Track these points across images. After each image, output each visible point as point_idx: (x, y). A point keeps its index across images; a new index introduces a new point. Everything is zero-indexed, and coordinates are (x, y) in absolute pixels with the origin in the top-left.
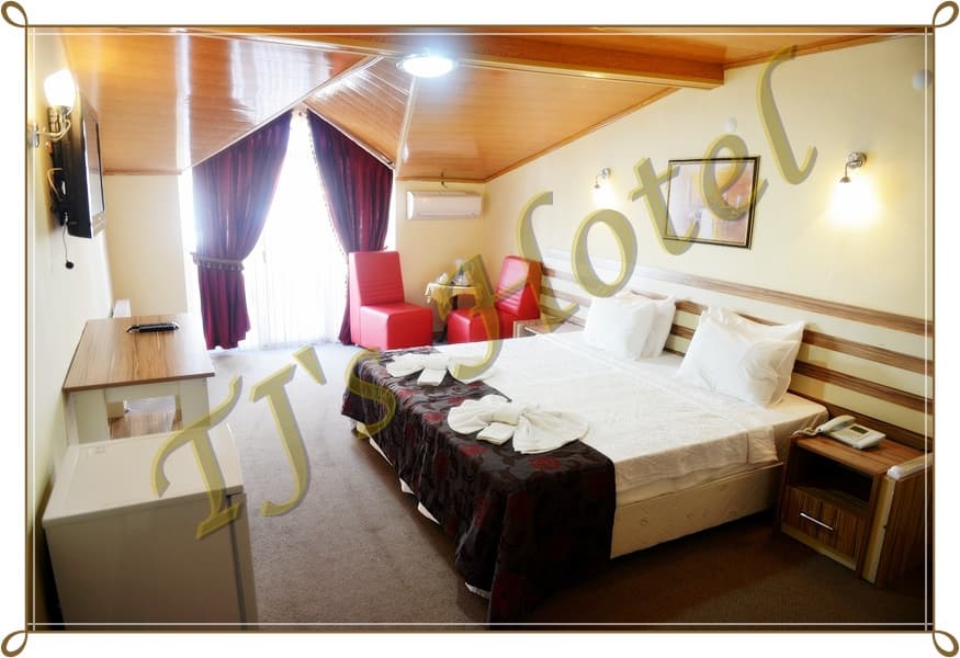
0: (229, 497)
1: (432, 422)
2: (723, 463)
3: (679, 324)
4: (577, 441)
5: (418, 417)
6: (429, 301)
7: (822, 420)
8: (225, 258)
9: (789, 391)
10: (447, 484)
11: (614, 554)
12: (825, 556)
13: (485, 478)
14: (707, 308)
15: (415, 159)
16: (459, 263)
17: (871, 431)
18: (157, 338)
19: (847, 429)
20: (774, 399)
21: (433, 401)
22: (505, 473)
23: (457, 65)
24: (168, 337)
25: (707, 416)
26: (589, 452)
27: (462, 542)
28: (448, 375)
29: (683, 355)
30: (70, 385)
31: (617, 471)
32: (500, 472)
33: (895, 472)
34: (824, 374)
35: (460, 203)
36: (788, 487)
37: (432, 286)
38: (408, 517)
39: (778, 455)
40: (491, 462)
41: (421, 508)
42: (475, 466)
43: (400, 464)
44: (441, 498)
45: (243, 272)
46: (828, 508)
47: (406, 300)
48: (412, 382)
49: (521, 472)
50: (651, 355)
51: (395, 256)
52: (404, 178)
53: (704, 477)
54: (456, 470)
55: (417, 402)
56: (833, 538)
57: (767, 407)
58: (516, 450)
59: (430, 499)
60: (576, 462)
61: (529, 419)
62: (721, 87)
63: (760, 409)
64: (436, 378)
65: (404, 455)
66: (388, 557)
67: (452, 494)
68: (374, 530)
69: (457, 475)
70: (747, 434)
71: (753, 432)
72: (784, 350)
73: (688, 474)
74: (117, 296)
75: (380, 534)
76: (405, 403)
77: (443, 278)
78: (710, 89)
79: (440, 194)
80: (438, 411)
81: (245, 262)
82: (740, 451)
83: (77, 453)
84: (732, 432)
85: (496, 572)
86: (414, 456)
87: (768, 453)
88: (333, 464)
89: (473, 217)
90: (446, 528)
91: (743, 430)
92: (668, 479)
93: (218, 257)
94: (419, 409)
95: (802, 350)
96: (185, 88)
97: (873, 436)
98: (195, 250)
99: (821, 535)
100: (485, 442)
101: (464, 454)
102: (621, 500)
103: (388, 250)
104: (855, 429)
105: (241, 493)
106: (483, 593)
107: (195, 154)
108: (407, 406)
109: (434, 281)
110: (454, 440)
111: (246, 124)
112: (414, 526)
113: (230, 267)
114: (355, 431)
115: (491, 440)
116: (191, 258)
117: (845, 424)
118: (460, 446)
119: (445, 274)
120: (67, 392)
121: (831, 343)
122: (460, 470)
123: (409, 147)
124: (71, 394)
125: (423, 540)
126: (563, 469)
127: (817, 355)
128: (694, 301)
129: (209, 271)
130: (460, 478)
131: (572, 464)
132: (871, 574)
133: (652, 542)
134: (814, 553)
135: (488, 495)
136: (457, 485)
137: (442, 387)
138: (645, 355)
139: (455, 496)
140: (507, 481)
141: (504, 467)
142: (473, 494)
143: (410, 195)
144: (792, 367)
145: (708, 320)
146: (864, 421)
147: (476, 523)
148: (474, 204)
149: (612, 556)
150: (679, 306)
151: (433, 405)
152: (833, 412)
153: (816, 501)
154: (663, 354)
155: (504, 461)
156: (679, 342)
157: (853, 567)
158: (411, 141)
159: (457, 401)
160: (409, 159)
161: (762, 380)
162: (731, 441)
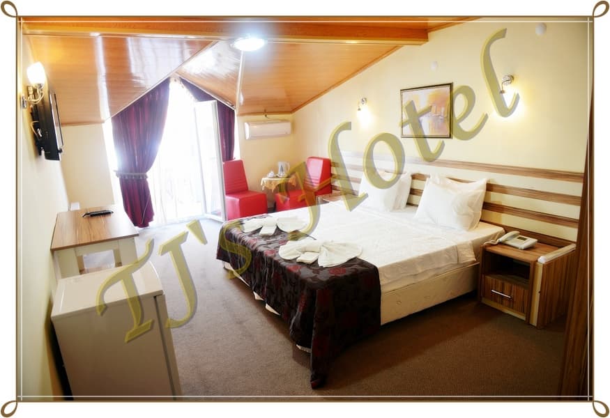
0: (155, 297)
1: (270, 255)
2: (443, 264)
3: (415, 188)
4: (355, 258)
5: (261, 253)
6: (263, 189)
7: (501, 235)
8: (136, 172)
9: (481, 221)
10: (281, 289)
11: (383, 323)
12: (508, 314)
13: (303, 282)
14: (429, 177)
15: (248, 102)
16: (280, 164)
17: (529, 239)
18: (102, 219)
19: (516, 239)
20: (472, 226)
21: (270, 244)
22: (313, 278)
23: (267, 42)
24: (108, 218)
25: (432, 238)
26: (363, 263)
27: (293, 321)
28: (278, 228)
29: (417, 206)
30: (54, 247)
31: (380, 273)
32: (311, 278)
33: (543, 260)
34: (500, 208)
35: (277, 126)
36: (483, 276)
37: (264, 180)
38: (260, 314)
39: (476, 258)
40: (306, 273)
41: (268, 307)
42: (297, 276)
43: (253, 283)
44: (279, 299)
45: (148, 180)
46: (507, 285)
47: (249, 189)
48: (256, 235)
49: (323, 277)
50: (399, 208)
51: (240, 164)
52: (242, 115)
53: (432, 273)
54: (286, 280)
55: (261, 245)
56: (511, 302)
57: (468, 231)
58: (320, 265)
59: (272, 300)
60: (355, 269)
61: (327, 248)
62: (427, 43)
63: (464, 232)
64: (270, 231)
65: (255, 277)
66: (251, 336)
67: (284, 296)
68: (240, 323)
69: (286, 284)
70: (456, 247)
71: (461, 245)
72: (475, 196)
73: (423, 272)
74: (71, 200)
75: (245, 324)
76: (252, 247)
77: (271, 174)
78: (420, 45)
79: (264, 122)
80: (273, 248)
81: (148, 174)
82: (453, 257)
83: (63, 283)
84: (448, 246)
85: (313, 335)
86: (261, 278)
87: (470, 257)
88: (213, 289)
89: (286, 135)
90: (283, 317)
91: (454, 244)
92: (411, 275)
93: (131, 172)
94: (261, 249)
95: (486, 195)
96: (102, 69)
97: (531, 241)
98: (117, 169)
99: (504, 301)
100: (301, 263)
101: (289, 271)
102: (383, 290)
103: (236, 160)
104: (519, 238)
105: (161, 295)
106: (307, 350)
107: (112, 109)
108: (254, 248)
109: (265, 176)
110: (283, 264)
111: (142, 88)
112: (264, 318)
113: (139, 177)
114: (225, 268)
115: (305, 262)
116: (115, 174)
117: (514, 236)
118: (287, 267)
119: (272, 172)
120: (53, 251)
121: (503, 190)
122: (288, 280)
123: (243, 95)
124: (55, 252)
125: (270, 325)
126: (347, 273)
127: (495, 198)
128: (421, 173)
129: (126, 181)
130: (289, 284)
131: (354, 270)
132: (534, 321)
133: (404, 314)
134: (501, 313)
135: (305, 292)
136: (287, 289)
137: (274, 236)
138: (396, 208)
139: (287, 297)
140: (315, 282)
141: (313, 275)
142: (296, 293)
143: (246, 124)
144: (481, 206)
145: (430, 183)
146: (525, 233)
147: (300, 310)
148: (286, 127)
149: (382, 324)
150: (414, 177)
151: (269, 246)
152: (507, 229)
153: (500, 282)
154: (406, 207)
155: (313, 272)
156: (415, 198)
157: (523, 318)
158: (244, 90)
159: (284, 242)
160: (244, 102)
161: (464, 215)
162: (447, 251)
